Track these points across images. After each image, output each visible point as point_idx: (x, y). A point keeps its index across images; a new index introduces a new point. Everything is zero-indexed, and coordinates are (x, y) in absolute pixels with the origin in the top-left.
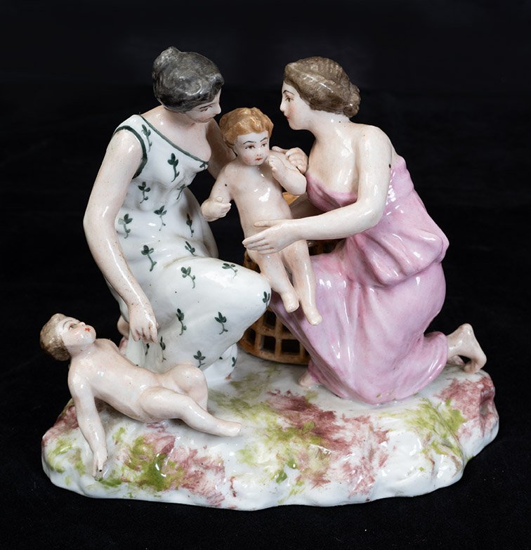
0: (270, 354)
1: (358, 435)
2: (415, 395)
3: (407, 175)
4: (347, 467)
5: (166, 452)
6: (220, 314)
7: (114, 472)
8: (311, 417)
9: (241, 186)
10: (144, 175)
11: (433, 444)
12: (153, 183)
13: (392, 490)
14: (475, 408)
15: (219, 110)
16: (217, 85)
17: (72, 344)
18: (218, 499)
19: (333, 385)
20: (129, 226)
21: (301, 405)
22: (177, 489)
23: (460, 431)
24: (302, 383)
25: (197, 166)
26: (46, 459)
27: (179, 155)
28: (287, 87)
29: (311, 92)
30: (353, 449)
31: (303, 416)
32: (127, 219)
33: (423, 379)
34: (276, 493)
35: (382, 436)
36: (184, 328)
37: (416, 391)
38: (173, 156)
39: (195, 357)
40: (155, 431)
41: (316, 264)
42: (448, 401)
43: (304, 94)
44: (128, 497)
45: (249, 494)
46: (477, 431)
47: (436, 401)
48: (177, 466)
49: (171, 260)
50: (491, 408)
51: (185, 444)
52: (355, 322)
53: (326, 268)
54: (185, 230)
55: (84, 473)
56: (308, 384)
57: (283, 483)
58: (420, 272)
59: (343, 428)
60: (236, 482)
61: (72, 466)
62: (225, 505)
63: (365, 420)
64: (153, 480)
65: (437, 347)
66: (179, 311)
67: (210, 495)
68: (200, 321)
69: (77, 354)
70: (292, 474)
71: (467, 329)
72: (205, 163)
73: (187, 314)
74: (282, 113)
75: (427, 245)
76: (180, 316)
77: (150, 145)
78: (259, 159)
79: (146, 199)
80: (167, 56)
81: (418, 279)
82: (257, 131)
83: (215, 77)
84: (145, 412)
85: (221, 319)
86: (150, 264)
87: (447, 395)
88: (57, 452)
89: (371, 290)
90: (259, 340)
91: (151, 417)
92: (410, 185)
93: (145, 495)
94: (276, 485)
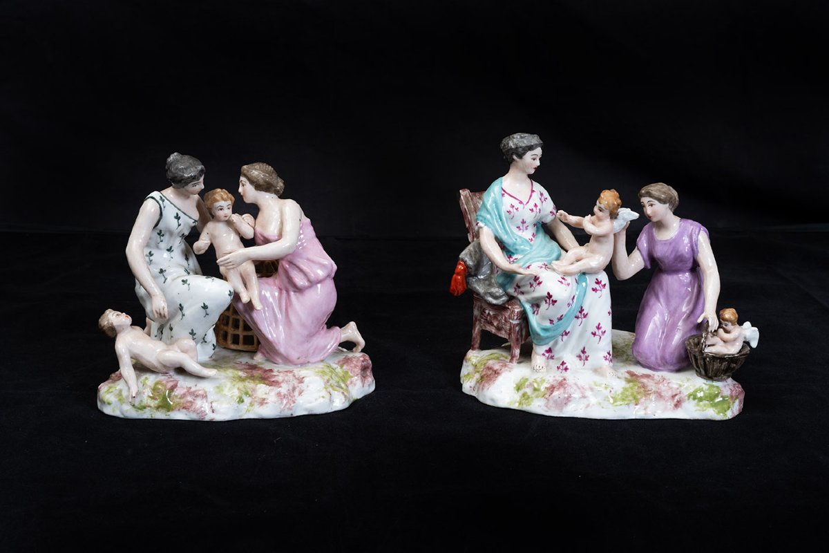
0: (236, 346)
1: (286, 378)
2: (322, 361)
3: (311, 228)
4: (279, 394)
5: (172, 389)
6: (204, 304)
7: (141, 401)
8: (260, 372)
9: (216, 233)
10: (161, 226)
11: (331, 385)
12: (165, 231)
13: (306, 410)
14: (358, 370)
15: (203, 187)
16: (202, 171)
17: (118, 324)
18: (203, 414)
19: (272, 355)
20: (151, 258)
21: (254, 367)
22: (179, 410)
23: (349, 382)
24: (255, 358)
25: (191, 222)
26: (101, 397)
27: (180, 214)
28: (242, 179)
29: (255, 180)
30: (283, 385)
31: (254, 372)
32: (151, 254)
33: (325, 351)
34: (237, 410)
35: (301, 381)
36: (183, 315)
37: (322, 358)
38: (177, 214)
39: (190, 333)
40: (167, 377)
41: (260, 281)
42: (342, 367)
43: (252, 182)
44: (150, 417)
45: (222, 410)
46: (359, 383)
47: (335, 366)
48: (179, 397)
49: (176, 277)
50: (369, 373)
51: (184, 383)
52: (284, 314)
53: (267, 283)
54: (184, 263)
55: (124, 403)
56: (259, 358)
57: (242, 404)
58: (320, 282)
59: (278, 376)
60: (213, 404)
61: (117, 400)
62: (207, 418)
63: (291, 372)
64: (165, 406)
65: (334, 333)
66: (180, 305)
67: (198, 412)
68: (192, 310)
69: (120, 331)
70: (247, 400)
71: (352, 325)
72: (195, 221)
73: (185, 306)
74: (240, 193)
75: (323, 266)
76: (181, 308)
77: (164, 207)
78: (226, 217)
79: (162, 241)
80: (173, 157)
81: (319, 285)
82: (225, 200)
83: (200, 167)
84: (161, 363)
85: (205, 307)
86: (163, 279)
87: (341, 363)
88: (108, 392)
89: (292, 293)
90: (229, 338)
91: (165, 366)
92: (313, 234)
93: (160, 415)
94: (237, 405)
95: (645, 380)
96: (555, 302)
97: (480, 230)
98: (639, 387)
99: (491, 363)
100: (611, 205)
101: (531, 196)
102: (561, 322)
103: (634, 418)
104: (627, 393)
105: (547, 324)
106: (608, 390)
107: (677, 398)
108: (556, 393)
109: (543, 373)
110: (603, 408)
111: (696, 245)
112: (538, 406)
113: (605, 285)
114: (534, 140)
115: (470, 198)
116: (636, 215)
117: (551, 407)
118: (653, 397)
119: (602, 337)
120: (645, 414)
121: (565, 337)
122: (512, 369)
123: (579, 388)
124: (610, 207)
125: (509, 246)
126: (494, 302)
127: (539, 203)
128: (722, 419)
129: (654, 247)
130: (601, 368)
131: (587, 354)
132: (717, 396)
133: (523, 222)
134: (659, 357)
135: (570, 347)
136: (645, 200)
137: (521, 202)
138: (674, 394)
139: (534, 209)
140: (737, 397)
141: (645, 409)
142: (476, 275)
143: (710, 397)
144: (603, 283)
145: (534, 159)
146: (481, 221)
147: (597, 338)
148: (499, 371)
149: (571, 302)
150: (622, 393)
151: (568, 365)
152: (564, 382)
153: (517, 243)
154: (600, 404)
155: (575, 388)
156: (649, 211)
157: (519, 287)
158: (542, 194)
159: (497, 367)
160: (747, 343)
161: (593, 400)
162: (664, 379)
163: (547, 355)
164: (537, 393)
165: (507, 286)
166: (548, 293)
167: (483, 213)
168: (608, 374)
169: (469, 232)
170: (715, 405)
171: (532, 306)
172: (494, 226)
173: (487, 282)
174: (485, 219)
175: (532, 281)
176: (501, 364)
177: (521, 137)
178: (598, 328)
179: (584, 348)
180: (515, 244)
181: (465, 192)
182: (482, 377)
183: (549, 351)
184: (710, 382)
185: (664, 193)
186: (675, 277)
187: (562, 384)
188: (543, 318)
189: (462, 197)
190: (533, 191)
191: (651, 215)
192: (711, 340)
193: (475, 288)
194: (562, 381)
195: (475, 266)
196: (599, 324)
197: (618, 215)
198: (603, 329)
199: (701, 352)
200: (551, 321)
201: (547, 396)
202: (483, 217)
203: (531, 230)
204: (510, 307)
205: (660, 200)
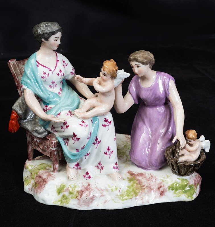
95: (140, 178)
96: (78, 139)
97: (24, 90)
98: (137, 184)
99: (41, 172)
100: (111, 71)
101: (57, 64)
102: (84, 150)
103: (135, 206)
104: (130, 190)
105: (75, 152)
106: (118, 191)
107: (161, 189)
108: (84, 195)
109: (75, 180)
110: (115, 202)
111: (168, 90)
112: (73, 204)
113: (111, 122)
114: (55, 27)
115: (17, 65)
116: (128, 75)
117: (82, 204)
118: (146, 190)
119: (111, 155)
120: (142, 203)
121: (87, 157)
122: (54, 178)
123: (99, 190)
124: (111, 73)
125: (45, 99)
126: (39, 136)
127: (62, 69)
128: (190, 200)
129: (140, 92)
130: (112, 174)
131: (102, 166)
132: (186, 185)
133: (53, 83)
134: (148, 162)
135: (91, 162)
136: (133, 63)
137: (50, 70)
138: (159, 186)
139: (60, 73)
140: (198, 184)
141: (142, 199)
142: (25, 119)
143: (182, 187)
144: (109, 121)
145: (56, 40)
146: (24, 84)
147: (108, 156)
148: (46, 180)
149: (89, 136)
150: (127, 191)
151: (90, 174)
152: (89, 187)
153: (50, 97)
154: (113, 200)
155: (96, 190)
156: (136, 70)
157: (54, 128)
158: (64, 62)
159: (44, 177)
160: (203, 150)
161: (108, 198)
162: (152, 177)
163: (76, 167)
164: (71, 195)
165: (46, 126)
166: (74, 134)
167: (25, 79)
168: (117, 179)
169: (18, 88)
170: (186, 192)
171: (64, 139)
172: (33, 88)
173: (33, 122)
174: (27, 83)
175: (62, 125)
176: (48, 174)
177: (46, 26)
178: (108, 149)
179: (100, 162)
180: (49, 98)
181: (13, 62)
182: (36, 183)
183: (78, 165)
184: (181, 177)
185: (146, 58)
186: (155, 109)
187: (88, 188)
188: (72, 148)
189: (11, 65)
190: (58, 61)
191: (137, 73)
192: (181, 152)
193: (25, 127)
194: (87, 187)
195: (23, 114)
196: (109, 147)
197: (116, 76)
198: (111, 150)
199: (176, 162)
200: (77, 150)
201: (78, 198)
202: (25, 82)
203: (59, 86)
204: (49, 139)
205: (143, 63)
